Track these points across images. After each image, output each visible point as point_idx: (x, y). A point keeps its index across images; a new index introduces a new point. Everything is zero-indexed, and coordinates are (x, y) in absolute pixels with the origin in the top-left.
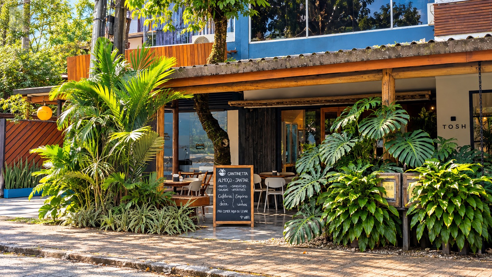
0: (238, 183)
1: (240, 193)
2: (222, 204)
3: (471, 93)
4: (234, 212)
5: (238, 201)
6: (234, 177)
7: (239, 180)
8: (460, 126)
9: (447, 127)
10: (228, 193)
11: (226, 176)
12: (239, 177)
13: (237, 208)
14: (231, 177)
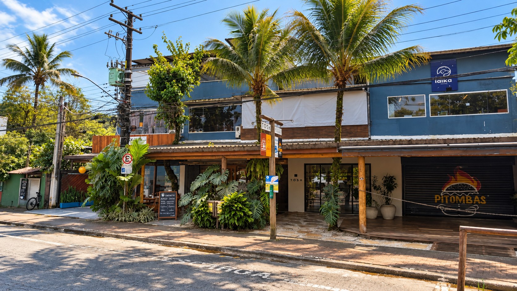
0: (170, 200)
1: (171, 205)
2: (162, 210)
3: (305, 165)
4: (167, 213)
5: (170, 209)
6: (168, 197)
7: (171, 199)
8: (299, 180)
9: (292, 180)
10: (166, 205)
11: (164, 197)
12: (171, 197)
13: (170, 212)
14: (167, 197)
